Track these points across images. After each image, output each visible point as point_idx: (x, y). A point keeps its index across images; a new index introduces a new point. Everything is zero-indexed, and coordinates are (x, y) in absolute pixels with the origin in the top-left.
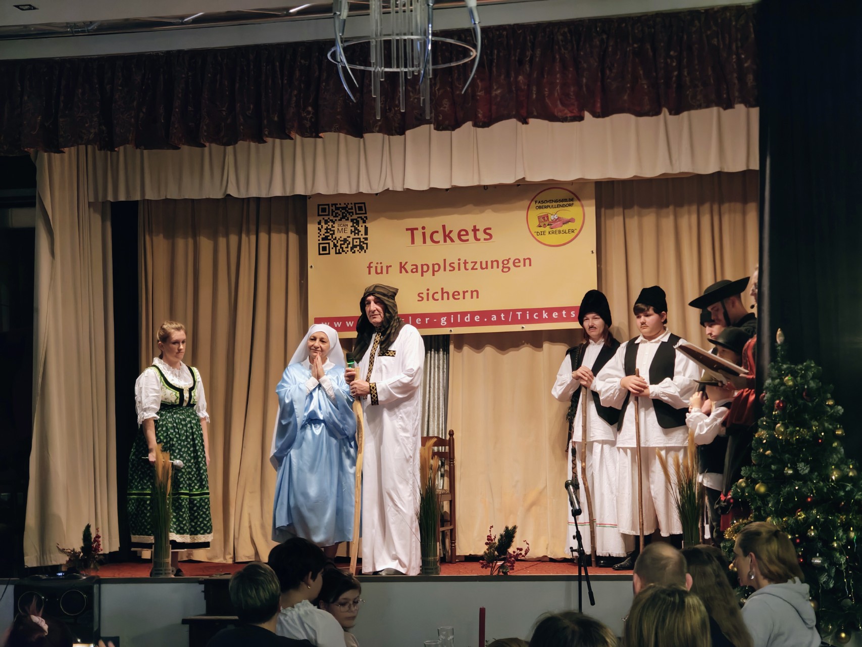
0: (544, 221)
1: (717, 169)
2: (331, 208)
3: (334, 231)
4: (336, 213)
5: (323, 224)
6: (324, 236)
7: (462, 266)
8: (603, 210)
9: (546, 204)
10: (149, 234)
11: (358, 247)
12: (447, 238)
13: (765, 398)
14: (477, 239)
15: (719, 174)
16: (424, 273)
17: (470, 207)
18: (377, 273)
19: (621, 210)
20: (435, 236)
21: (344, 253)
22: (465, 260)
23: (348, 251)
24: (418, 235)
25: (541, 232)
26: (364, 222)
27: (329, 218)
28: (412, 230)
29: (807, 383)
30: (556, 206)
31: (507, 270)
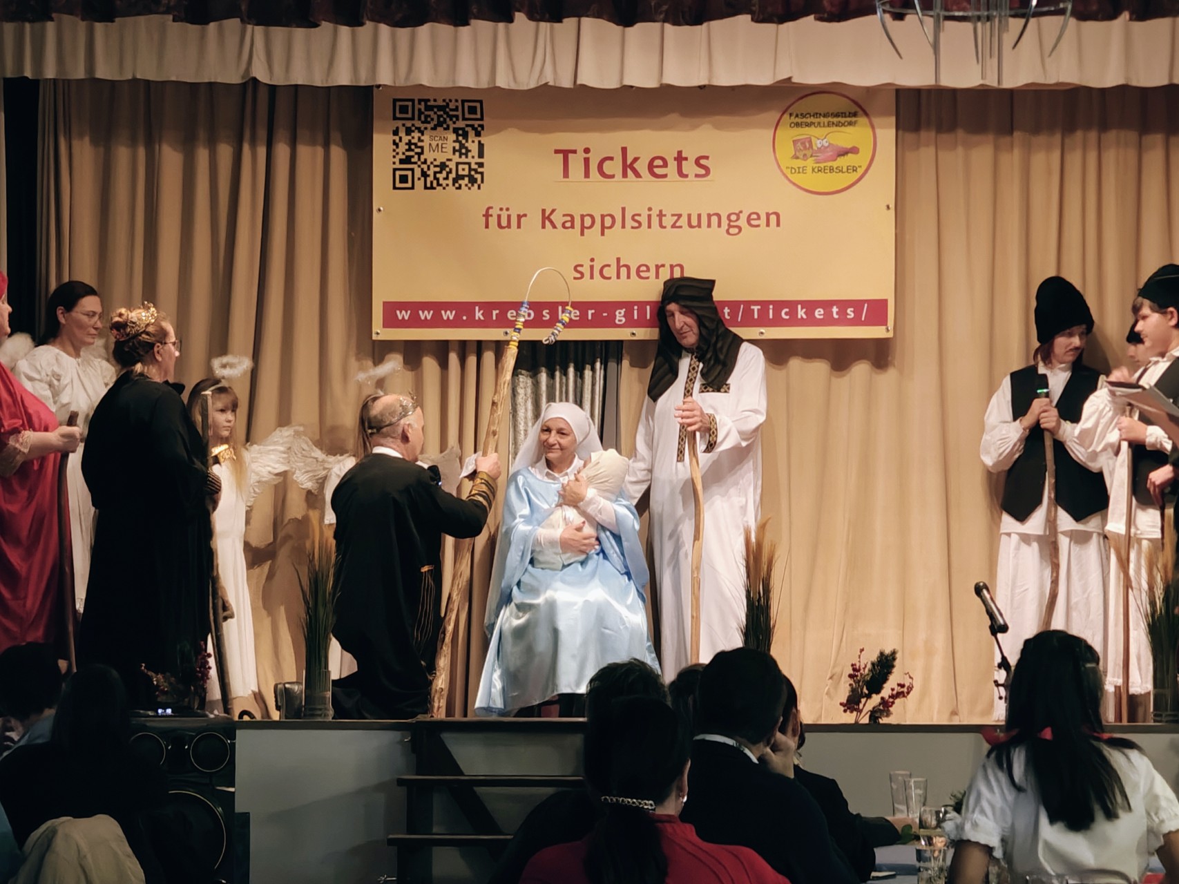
0: (804, 148)
1: (1121, 82)
2: (417, 106)
3: (422, 148)
4: (427, 117)
5: (402, 133)
6: (404, 157)
7: (655, 220)
9: (809, 120)
10: (65, 136)
11: (467, 179)
12: (629, 171)
14: (681, 174)
15: (1123, 89)
16: (585, 230)
17: (674, 117)
18: (501, 227)
19: (933, 134)
20: (607, 164)
21: (441, 188)
22: (661, 211)
23: (447, 185)
24: (576, 163)
25: (799, 168)
26: (478, 134)
27: (413, 125)
28: (566, 153)
30: (826, 124)
31: (736, 230)
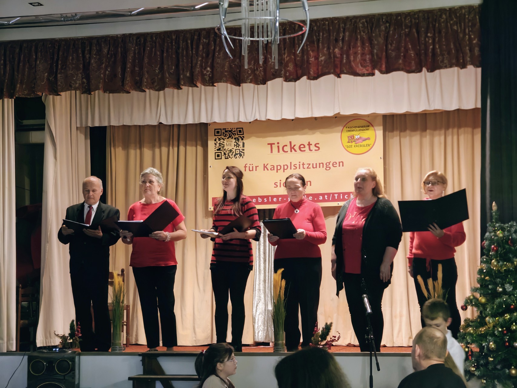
0: (351, 139)
1: (457, 108)
2: (222, 131)
3: (224, 145)
4: (226, 134)
5: (217, 140)
6: (218, 148)
7: (301, 166)
8: (387, 133)
9: (353, 129)
10: (114, 147)
11: (239, 155)
12: (292, 149)
13: (485, 245)
14: (310, 150)
15: (458, 110)
16: (278, 171)
17: (306, 130)
18: (250, 170)
19: (398, 132)
20: (285, 148)
21: (230, 158)
22: (303, 163)
23: (232, 157)
24: (275, 148)
26: (242, 139)
27: (221, 137)
28: (271, 145)
29: (511, 235)
30: (359, 130)
31: (329, 168)
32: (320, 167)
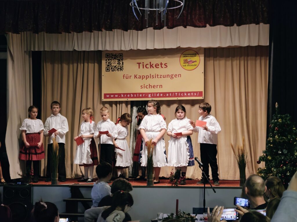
0: (186, 61)
1: (247, 45)
2: (110, 55)
3: (111, 63)
4: (112, 57)
5: (107, 60)
6: (108, 65)
7: (157, 76)
8: (206, 58)
9: (186, 56)
10: (45, 62)
11: (120, 69)
12: (151, 67)
13: (272, 127)
14: (162, 67)
16: (143, 79)
17: (160, 56)
18: (126, 78)
19: (213, 58)
20: (147, 66)
21: (115, 71)
22: (158, 74)
24: (141, 65)
25: (185, 65)
26: (122, 60)
27: (110, 59)
28: (139, 64)
30: (190, 56)
31: (172, 78)
32: (167, 77)
